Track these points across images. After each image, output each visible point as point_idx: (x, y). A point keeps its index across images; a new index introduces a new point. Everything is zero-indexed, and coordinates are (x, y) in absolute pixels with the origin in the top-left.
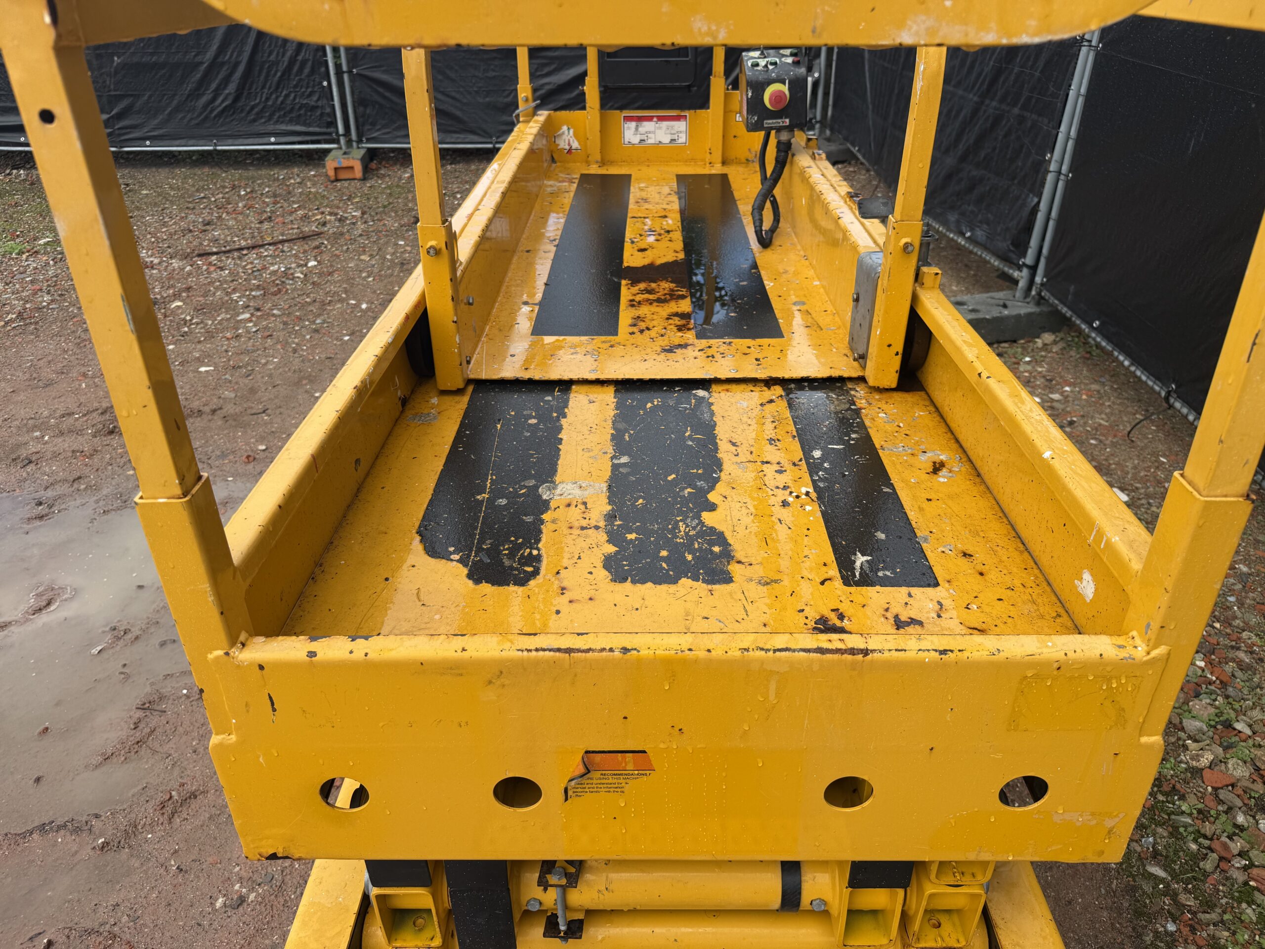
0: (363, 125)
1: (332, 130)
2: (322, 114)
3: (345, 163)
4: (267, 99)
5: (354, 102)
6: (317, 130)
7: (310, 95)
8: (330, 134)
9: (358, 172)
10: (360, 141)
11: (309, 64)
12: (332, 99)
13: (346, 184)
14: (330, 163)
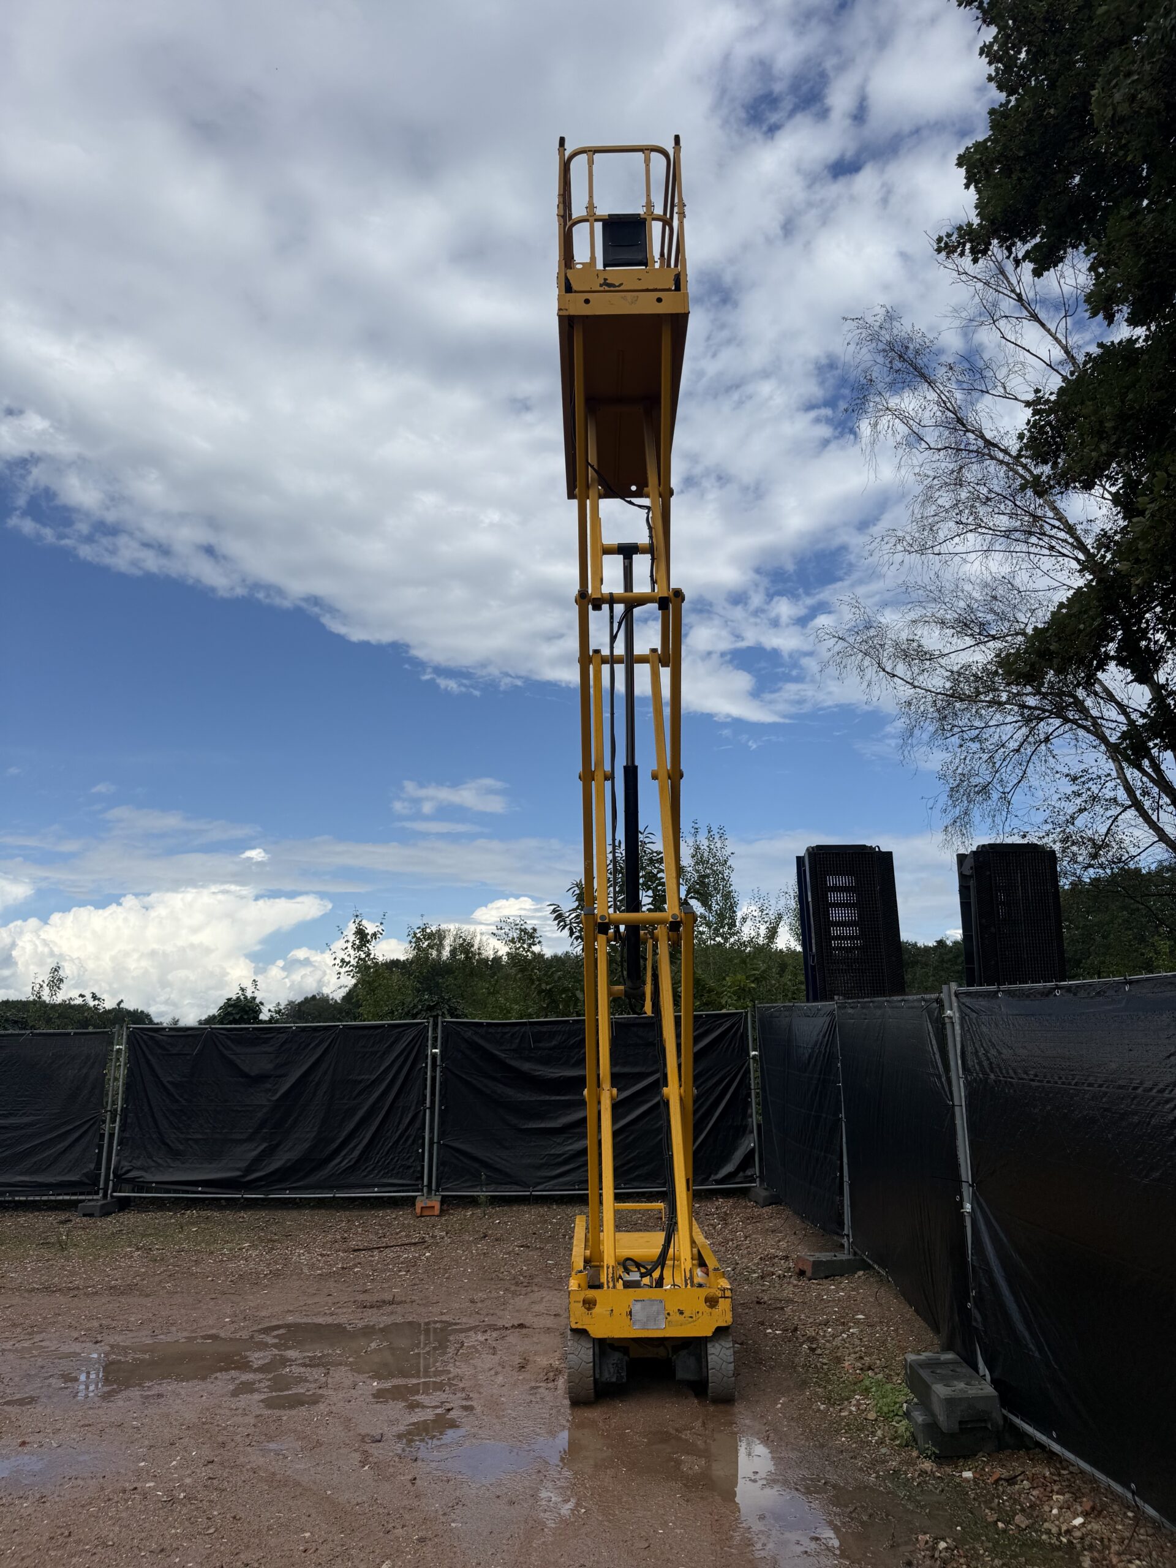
0: (441, 1179)
1: (420, 1182)
2: (414, 1172)
3: (429, 1204)
4: (378, 1162)
5: (437, 1164)
6: (409, 1182)
7: (408, 1158)
8: (417, 1185)
9: (437, 1211)
10: (437, 1190)
11: (413, 1137)
12: (423, 1161)
13: (428, 1218)
14: (419, 1204)
